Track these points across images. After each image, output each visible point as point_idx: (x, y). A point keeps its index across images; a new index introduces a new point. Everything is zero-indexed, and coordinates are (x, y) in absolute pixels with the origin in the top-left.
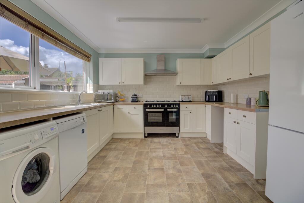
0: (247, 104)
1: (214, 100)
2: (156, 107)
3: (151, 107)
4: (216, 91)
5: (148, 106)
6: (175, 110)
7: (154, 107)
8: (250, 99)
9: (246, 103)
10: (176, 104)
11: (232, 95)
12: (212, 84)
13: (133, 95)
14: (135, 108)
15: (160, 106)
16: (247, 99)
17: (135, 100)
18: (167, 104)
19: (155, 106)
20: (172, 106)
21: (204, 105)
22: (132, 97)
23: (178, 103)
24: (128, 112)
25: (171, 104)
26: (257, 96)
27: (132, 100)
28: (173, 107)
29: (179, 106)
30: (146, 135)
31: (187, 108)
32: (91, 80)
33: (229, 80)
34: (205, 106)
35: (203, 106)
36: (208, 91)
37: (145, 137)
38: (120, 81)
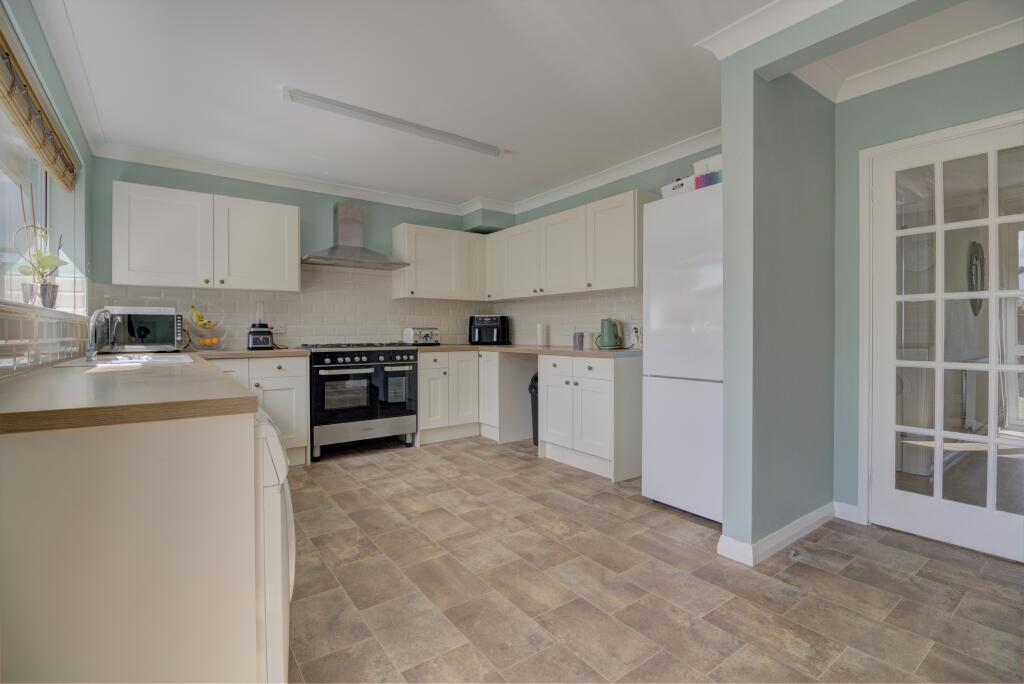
0: (575, 347)
1: (495, 340)
2: (353, 361)
3: (337, 362)
4: (497, 318)
5: (327, 360)
6: (407, 368)
7: (344, 362)
8: (582, 336)
9: (572, 345)
10: (408, 353)
11: (539, 326)
12: (487, 299)
13: (254, 326)
14: (280, 368)
15: (364, 359)
16: (575, 335)
17: (267, 342)
18: (384, 353)
19: (348, 359)
20: (398, 358)
21: (476, 353)
22: (250, 333)
23: (414, 348)
24: (254, 382)
25: (395, 353)
26: (597, 330)
27: (255, 342)
28: (402, 360)
29: (416, 359)
30: (317, 453)
31: (435, 360)
32: (80, 269)
33: (539, 294)
34: (480, 356)
35: (471, 355)
36: (478, 318)
37: (314, 460)
38: (208, 276)
